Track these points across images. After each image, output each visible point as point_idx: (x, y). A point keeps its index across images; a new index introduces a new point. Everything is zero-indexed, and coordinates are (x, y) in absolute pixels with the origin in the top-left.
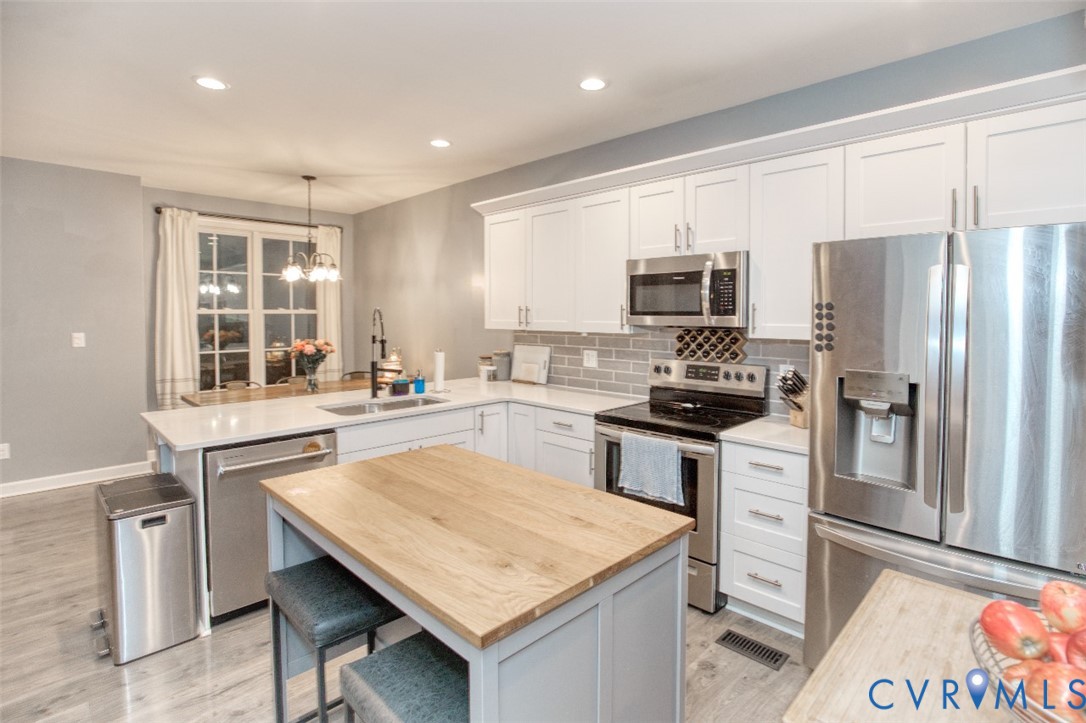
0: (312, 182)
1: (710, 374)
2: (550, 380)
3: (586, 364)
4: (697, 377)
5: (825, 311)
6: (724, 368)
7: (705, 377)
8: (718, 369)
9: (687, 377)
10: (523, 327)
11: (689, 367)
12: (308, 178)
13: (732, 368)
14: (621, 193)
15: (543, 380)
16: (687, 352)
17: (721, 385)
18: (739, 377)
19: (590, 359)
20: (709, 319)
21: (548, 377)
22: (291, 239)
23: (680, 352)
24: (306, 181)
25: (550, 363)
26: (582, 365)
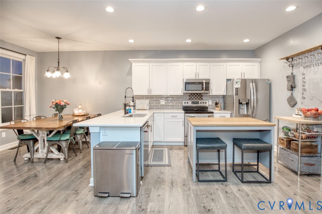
0: (60, 40)
1: (197, 103)
2: (150, 109)
3: (161, 103)
4: (194, 104)
5: (236, 89)
6: (200, 102)
7: (196, 104)
8: (199, 102)
9: (192, 104)
10: (149, 95)
11: (192, 102)
12: (58, 38)
13: (202, 101)
14: (181, 64)
15: (148, 108)
16: (191, 99)
17: (200, 105)
18: (203, 103)
19: (163, 102)
20: (204, 91)
21: (149, 108)
22: (11, 58)
23: (190, 99)
24: (57, 40)
25: (149, 104)
26: (160, 104)
